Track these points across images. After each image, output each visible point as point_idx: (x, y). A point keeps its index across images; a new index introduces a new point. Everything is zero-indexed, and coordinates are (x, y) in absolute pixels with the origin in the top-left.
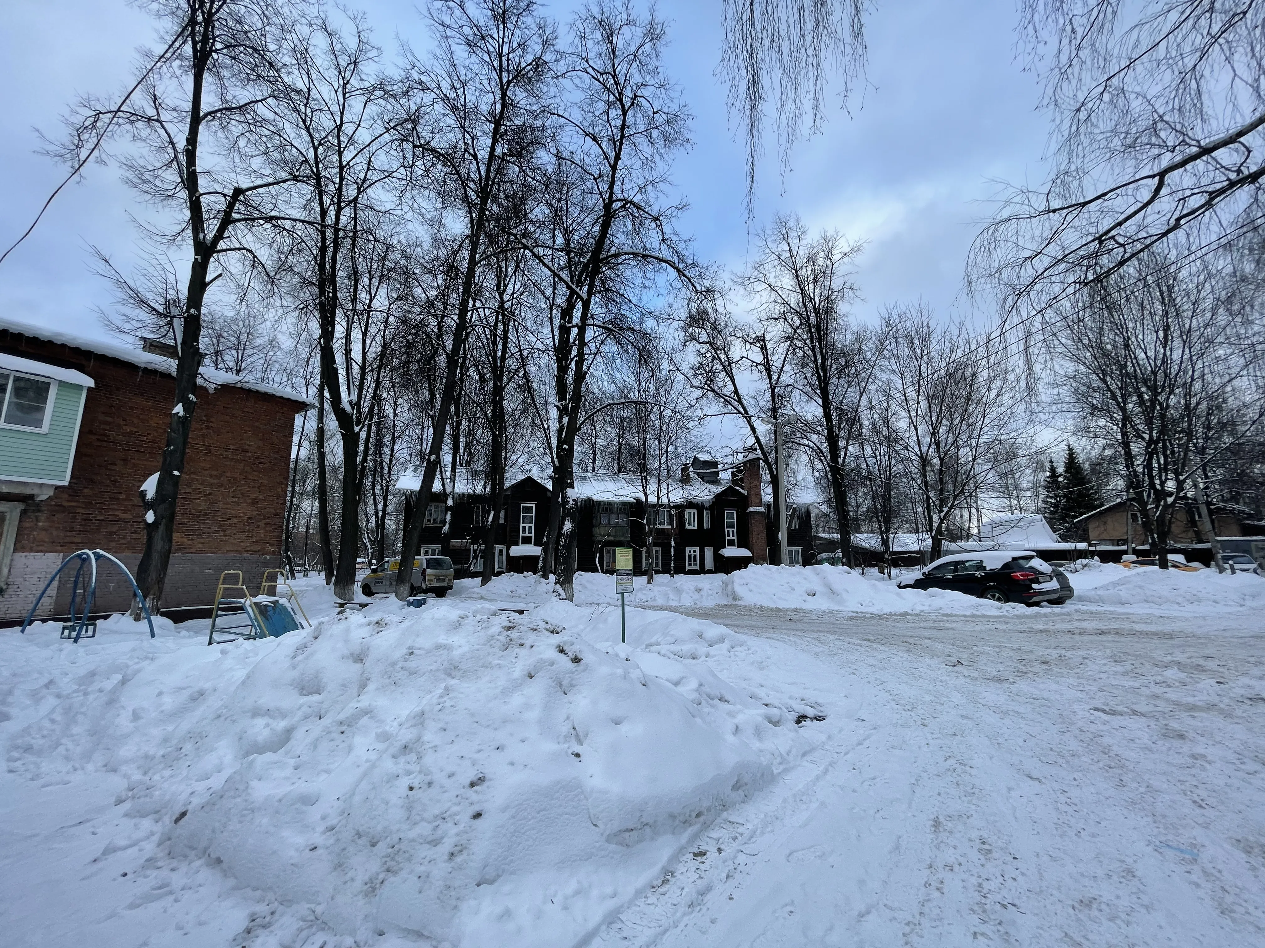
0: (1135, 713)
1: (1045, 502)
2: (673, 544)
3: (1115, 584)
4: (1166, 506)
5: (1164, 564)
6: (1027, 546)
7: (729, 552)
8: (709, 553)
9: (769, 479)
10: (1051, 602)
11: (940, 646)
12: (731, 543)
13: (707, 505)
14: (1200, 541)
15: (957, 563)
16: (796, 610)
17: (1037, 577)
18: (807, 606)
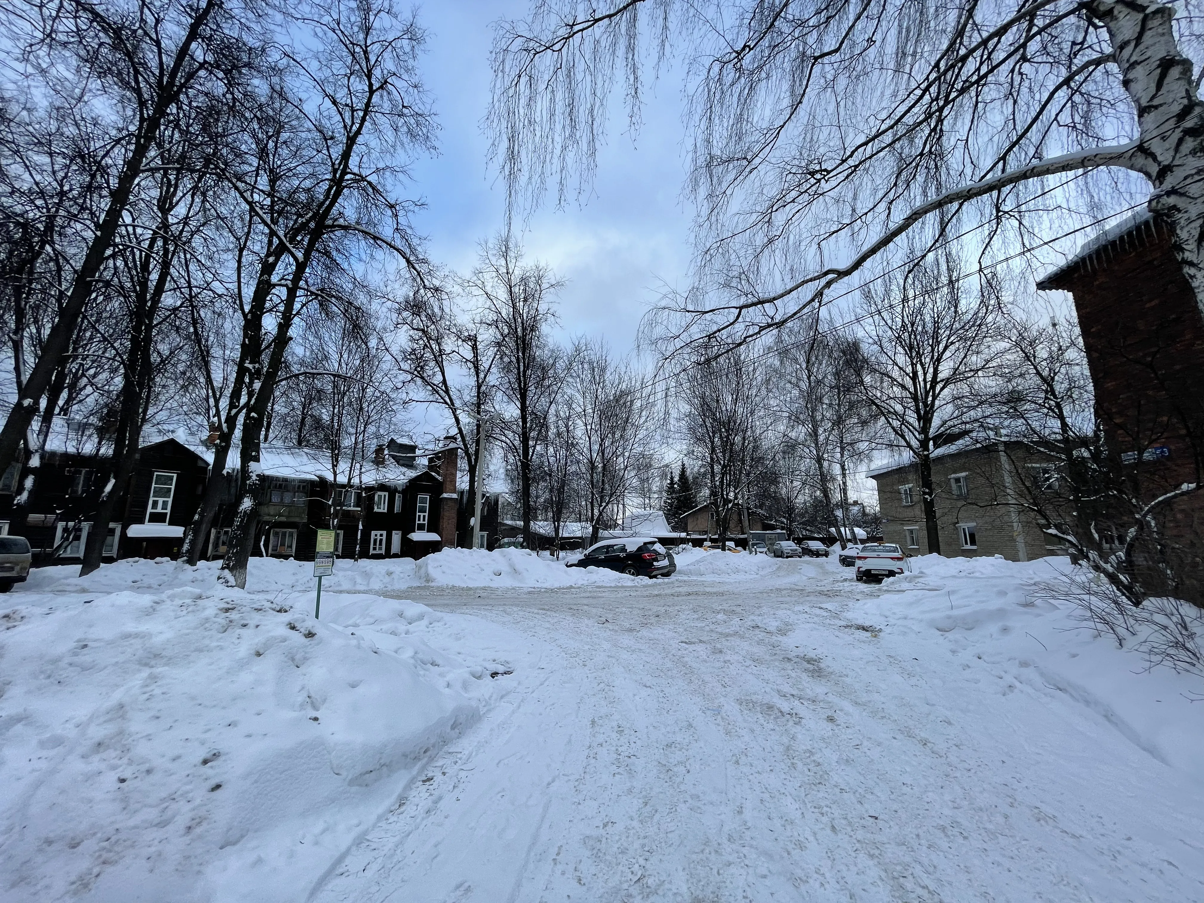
0: (701, 641)
1: (665, 502)
2: (361, 527)
3: (698, 562)
4: (728, 510)
5: (724, 549)
6: (652, 534)
7: (418, 536)
8: (396, 537)
9: (467, 468)
10: (663, 575)
11: (594, 610)
12: (421, 527)
13: (400, 489)
14: (743, 533)
15: (608, 547)
16: (484, 589)
17: (656, 556)
18: (493, 585)
